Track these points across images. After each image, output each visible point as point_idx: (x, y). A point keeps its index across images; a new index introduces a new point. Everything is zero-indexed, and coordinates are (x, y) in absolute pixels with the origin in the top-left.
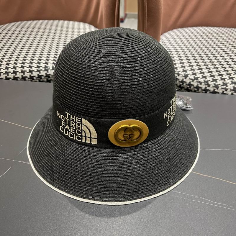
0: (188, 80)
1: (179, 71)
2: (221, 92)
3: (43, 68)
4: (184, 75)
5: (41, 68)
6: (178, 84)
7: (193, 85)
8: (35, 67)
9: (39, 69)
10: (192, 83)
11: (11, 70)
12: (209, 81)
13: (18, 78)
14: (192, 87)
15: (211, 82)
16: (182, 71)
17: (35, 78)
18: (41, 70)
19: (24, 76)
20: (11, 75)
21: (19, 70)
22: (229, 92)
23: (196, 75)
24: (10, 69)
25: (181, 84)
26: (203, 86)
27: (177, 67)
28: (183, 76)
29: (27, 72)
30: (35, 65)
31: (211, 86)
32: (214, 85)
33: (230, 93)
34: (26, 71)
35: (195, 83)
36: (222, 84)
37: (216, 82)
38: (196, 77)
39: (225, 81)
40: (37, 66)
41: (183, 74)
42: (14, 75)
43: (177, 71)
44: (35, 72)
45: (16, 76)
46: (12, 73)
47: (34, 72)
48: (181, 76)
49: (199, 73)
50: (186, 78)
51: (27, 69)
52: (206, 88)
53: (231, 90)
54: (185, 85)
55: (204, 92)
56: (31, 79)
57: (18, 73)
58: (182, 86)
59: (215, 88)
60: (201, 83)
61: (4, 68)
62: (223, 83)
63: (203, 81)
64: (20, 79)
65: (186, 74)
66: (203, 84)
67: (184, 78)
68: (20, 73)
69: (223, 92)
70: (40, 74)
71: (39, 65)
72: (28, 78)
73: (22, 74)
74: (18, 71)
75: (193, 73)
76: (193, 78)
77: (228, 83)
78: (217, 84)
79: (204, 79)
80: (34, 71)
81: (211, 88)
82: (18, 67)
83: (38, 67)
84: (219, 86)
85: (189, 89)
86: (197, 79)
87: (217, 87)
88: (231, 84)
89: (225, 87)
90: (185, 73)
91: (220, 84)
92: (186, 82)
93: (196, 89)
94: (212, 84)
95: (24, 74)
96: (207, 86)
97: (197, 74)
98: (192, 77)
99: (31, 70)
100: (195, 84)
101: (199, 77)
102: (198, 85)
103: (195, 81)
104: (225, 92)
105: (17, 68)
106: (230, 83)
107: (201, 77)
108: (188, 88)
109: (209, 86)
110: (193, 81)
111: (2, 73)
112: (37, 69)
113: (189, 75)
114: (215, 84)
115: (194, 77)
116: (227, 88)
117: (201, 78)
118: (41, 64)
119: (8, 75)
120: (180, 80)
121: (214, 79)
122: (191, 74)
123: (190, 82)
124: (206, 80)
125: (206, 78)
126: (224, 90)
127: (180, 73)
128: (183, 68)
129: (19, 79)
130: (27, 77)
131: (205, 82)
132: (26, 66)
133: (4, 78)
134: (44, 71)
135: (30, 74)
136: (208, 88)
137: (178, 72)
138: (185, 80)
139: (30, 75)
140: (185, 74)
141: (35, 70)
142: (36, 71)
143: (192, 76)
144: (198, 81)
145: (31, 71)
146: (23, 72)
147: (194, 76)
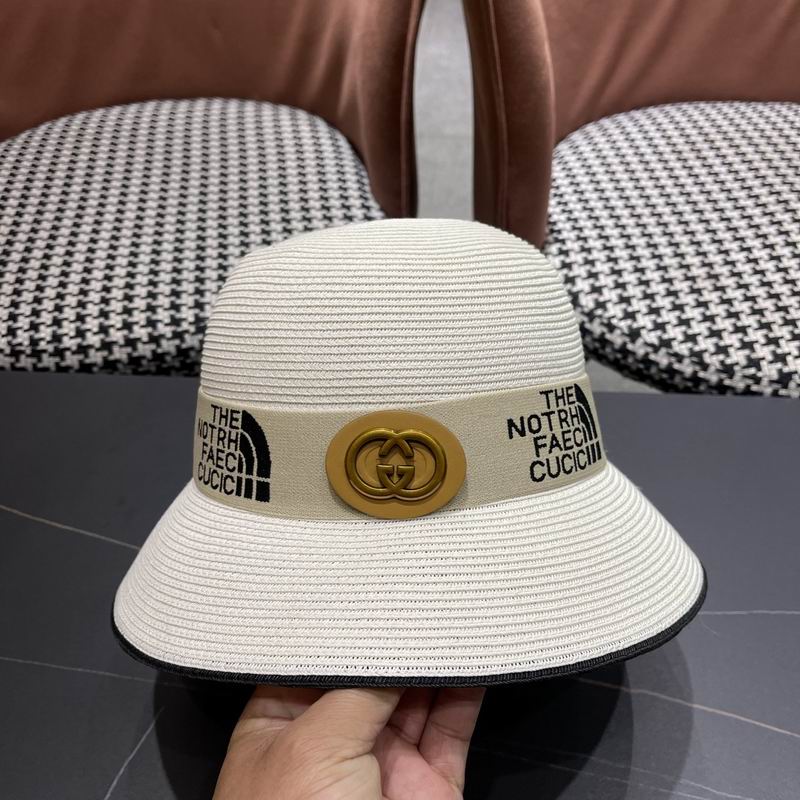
0: (640, 347)
1: (613, 317)
2: (741, 385)
3: (191, 323)
4: (626, 331)
5: (185, 326)
6: (611, 357)
7: (656, 364)
8: (167, 325)
9: (180, 329)
10: (652, 357)
11: (94, 340)
12: (706, 351)
13: (117, 361)
14: (653, 370)
15: (713, 354)
16: (620, 315)
17: (168, 358)
18: (187, 331)
19: (135, 354)
20: (95, 356)
21: (117, 336)
22: (765, 387)
23: (664, 331)
24: (89, 334)
25: (619, 356)
26: (687, 368)
27: (605, 302)
28: (623, 334)
29: (145, 343)
30: (163, 315)
31: (712, 369)
32: (719, 366)
33: (768, 390)
34: (139, 339)
35: (663, 356)
36: (744, 362)
37: (727, 355)
38: (665, 337)
39: (753, 350)
40: (172, 317)
41: (624, 325)
42: (105, 353)
43: (607, 315)
44: (169, 339)
45: (112, 358)
46: (98, 350)
47: (164, 343)
48: (618, 332)
49: (675, 322)
50: (633, 341)
51: (140, 332)
52: (695, 373)
53: (772, 382)
54: (630, 360)
55: (690, 384)
56: (158, 363)
57: (116, 349)
58: (622, 362)
59: (723, 376)
60: (679, 358)
61: (72, 334)
62: (748, 358)
63: (686, 352)
64: (124, 365)
65: (635, 326)
66: (687, 361)
67: (627, 339)
68: (121, 346)
69: (748, 386)
70: (184, 346)
71: (178, 316)
72: (149, 361)
73: (129, 350)
74: (115, 343)
75: (655, 322)
76: (656, 342)
77: (763, 359)
78: (729, 361)
79: (690, 345)
80: (162, 336)
81: (711, 374)
82: (112, 326)
83: (175, 322)
84: (736, 368)
85: (645, 372)
86: (667, 343)
87: (728, 370)
88: (771, 362)
89: (752, 371)
90: (629, 322)
91: (737, 364)
92: (633, 353)
93: (665, 376)
94: (713, 361)
95: (135, 349)
96: (697, 368)
97: (668, 327)
98: (652, 338)
99: (156, 334)
100: (662, 359)
101: (674, 339)
102: (670, 364)
103: (663, 351)
104: (755, 388)
105: (112, 331)
106: (770, 357)
107: (681, 337)
108: (639, 370)
109: (705, 367)
110: (656, 349)
111: (68, 349)
112: (173, 328)
113: (643, 332)
114: (722, 362)
115: (660, 338)
116: (760, 374)
117: (682, 342)
118: (184, 309)
119: (87, 356)
120: (617, 346)
121: (722, 343)
122: (650, 326)
123: (647, 354)
124: (697, 349)
125: (695, 342)
126: (750, 382)
127: (614, 321)
128: (624, 306)
129: (120, 366)
130: (143, 357)
131: (693, 353)
132: (137, 323)
133: (76, 365)
134: (194, 334)
135: (153, 346)
136: (701, 374)
137: (609, 318)
138: (630, 346)
139: (154, 352)
140: (630, 327)
141: (168, 331)
142: (169, 335)
143: (653, 334)
144: (671, 351)
145: (155, 339)
146: (131, 343)
147: (659, 333)
